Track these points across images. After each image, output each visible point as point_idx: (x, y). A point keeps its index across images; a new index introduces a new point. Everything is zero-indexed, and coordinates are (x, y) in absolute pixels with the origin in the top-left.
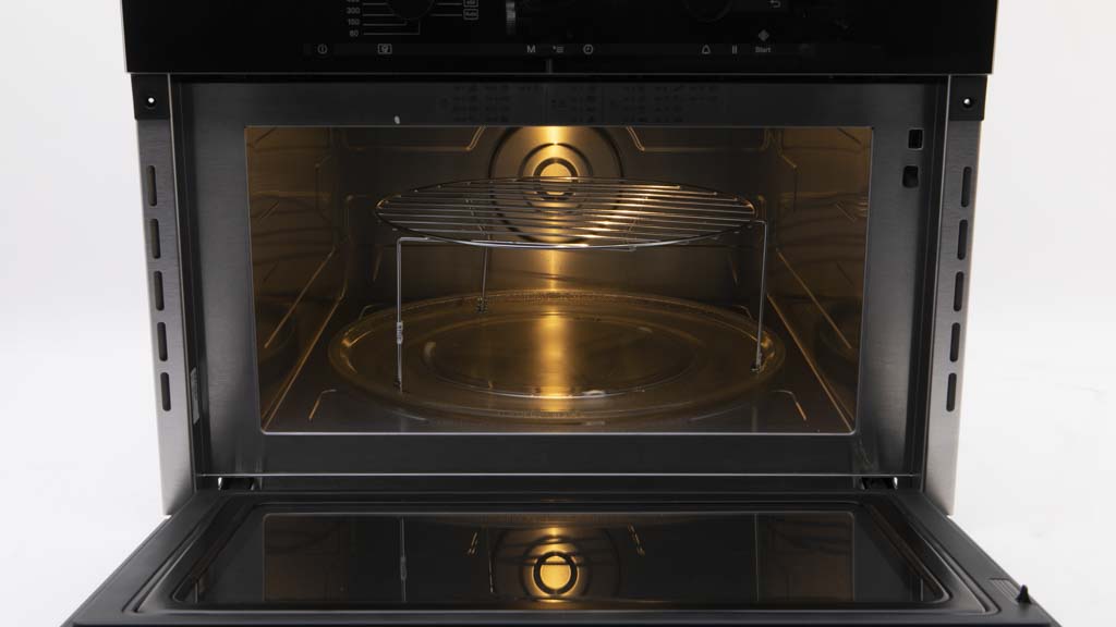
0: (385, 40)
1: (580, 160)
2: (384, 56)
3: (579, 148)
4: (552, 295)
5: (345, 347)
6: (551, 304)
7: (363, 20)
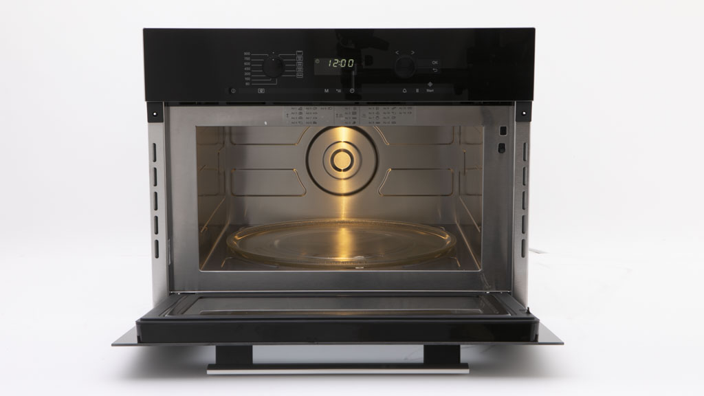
0: (261, 87)
1: (357, 152)
2: (261, 94)
3: (355, 144)
4: (343, 222)
5: (235, 240)
6: (344, 227)
7: (252, 73)
